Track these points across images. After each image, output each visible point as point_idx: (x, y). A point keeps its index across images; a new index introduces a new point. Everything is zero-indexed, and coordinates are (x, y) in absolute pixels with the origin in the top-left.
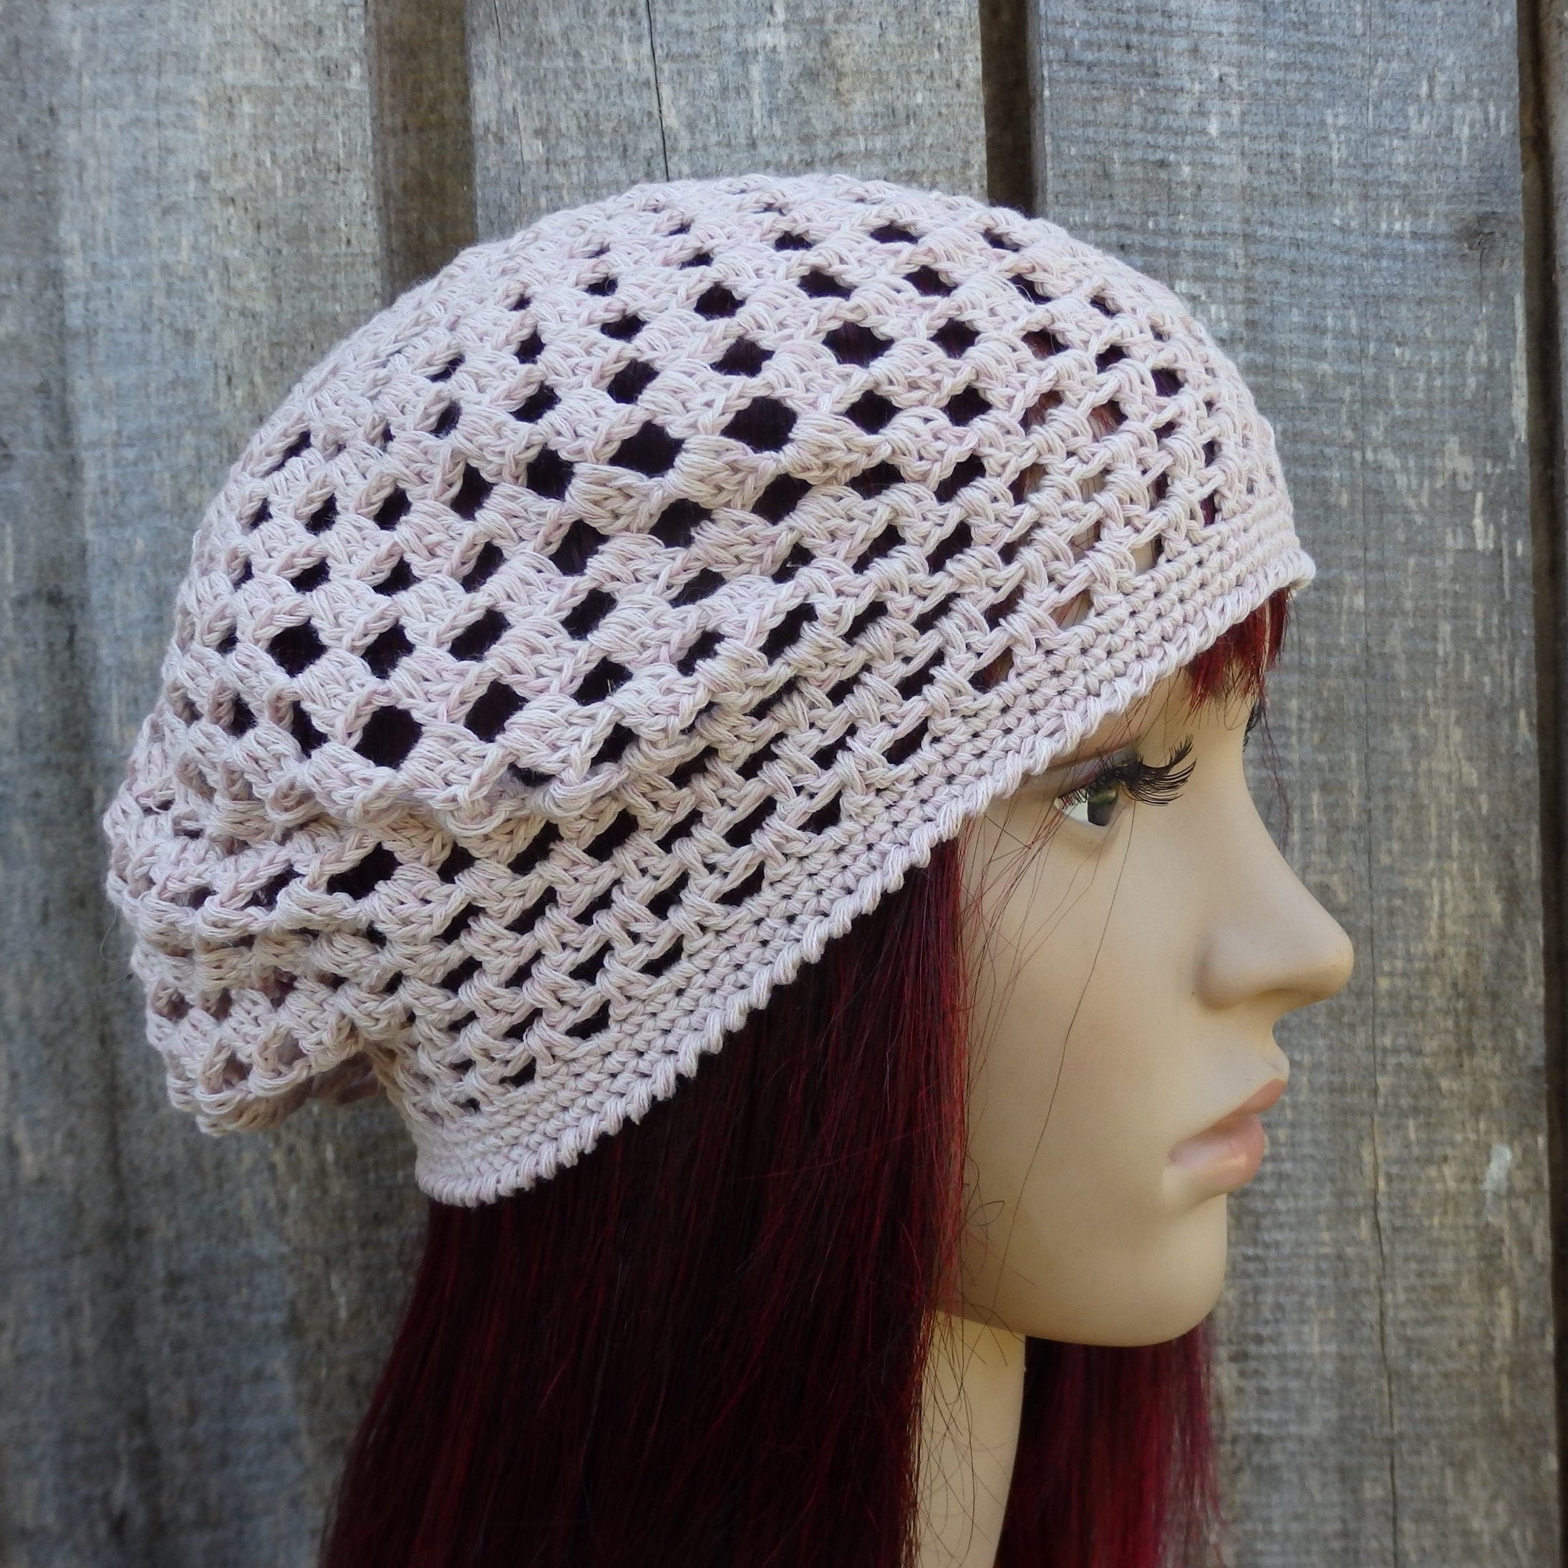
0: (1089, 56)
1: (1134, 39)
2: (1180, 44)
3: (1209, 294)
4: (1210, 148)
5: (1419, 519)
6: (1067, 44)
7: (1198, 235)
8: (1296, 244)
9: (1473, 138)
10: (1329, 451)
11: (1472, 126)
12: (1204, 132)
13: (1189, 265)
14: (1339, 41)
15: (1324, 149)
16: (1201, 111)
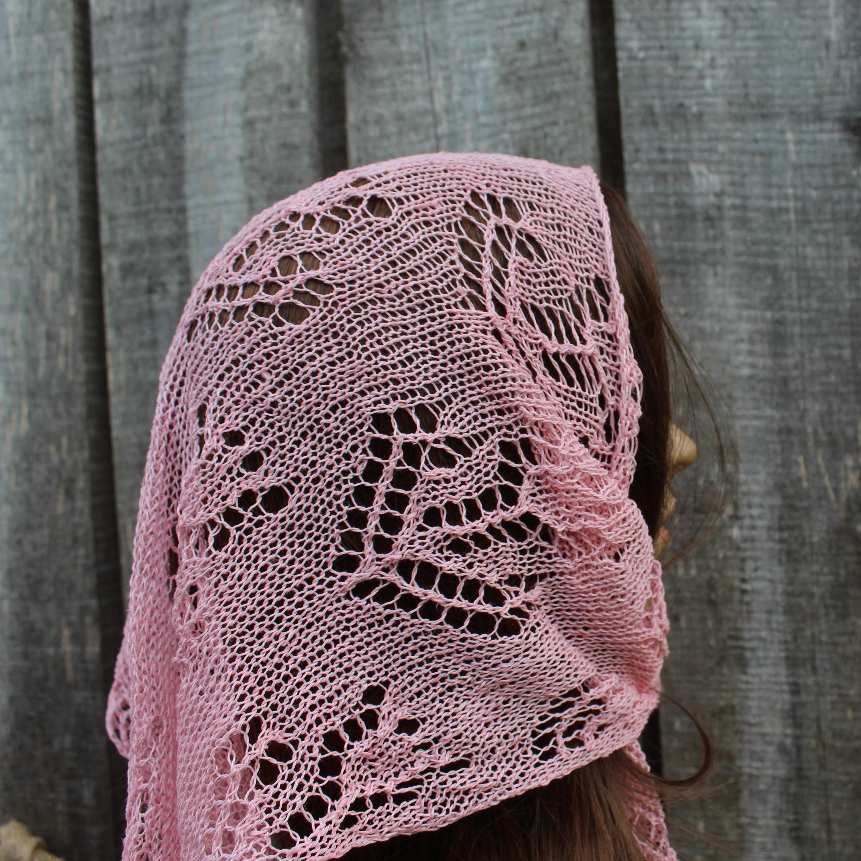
0: (642, 55)
1: (665, 43)
2: (690, 43)
3: (709, 170)
4: (706, 94)
5: (830, 284)
6: (630, 50)
7: (701, 140)
8: (756, 141)
9: (852, 77)
10: (778, 249)
11: (851, 70)
12: (702, 87)
13: (697, 155)
14: (775, 33)
15: (769, 90)
16: (702, 77)
